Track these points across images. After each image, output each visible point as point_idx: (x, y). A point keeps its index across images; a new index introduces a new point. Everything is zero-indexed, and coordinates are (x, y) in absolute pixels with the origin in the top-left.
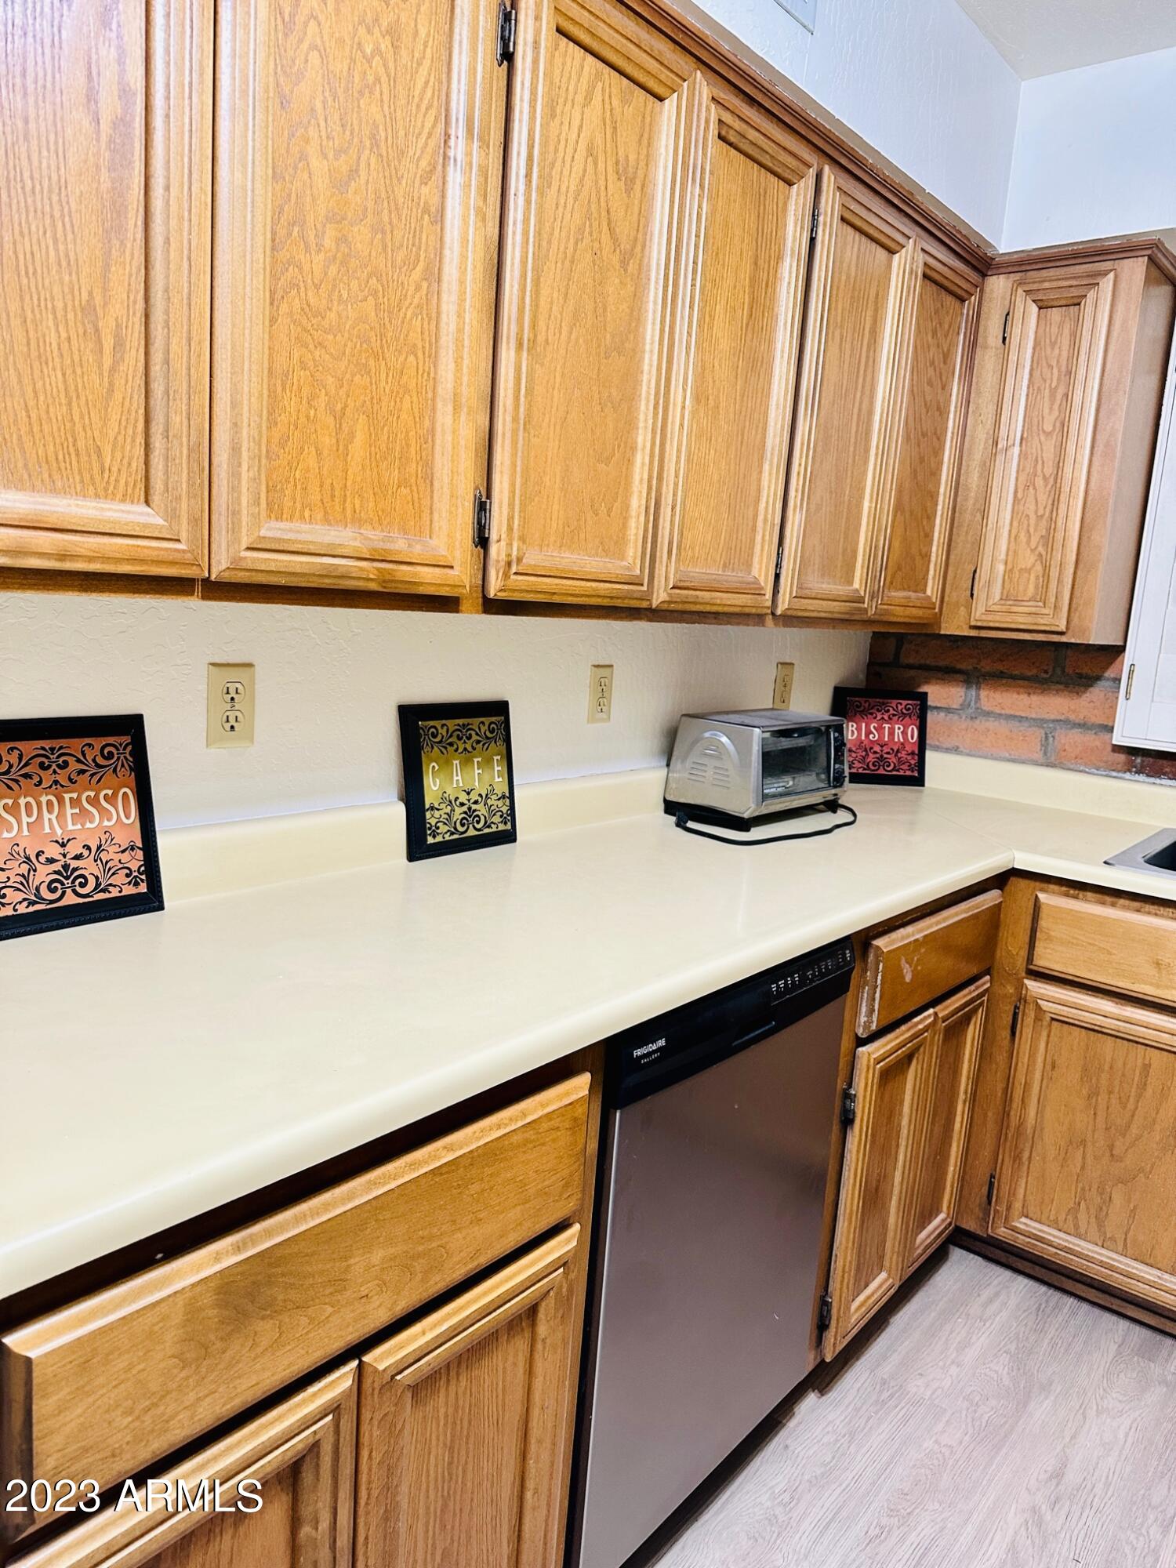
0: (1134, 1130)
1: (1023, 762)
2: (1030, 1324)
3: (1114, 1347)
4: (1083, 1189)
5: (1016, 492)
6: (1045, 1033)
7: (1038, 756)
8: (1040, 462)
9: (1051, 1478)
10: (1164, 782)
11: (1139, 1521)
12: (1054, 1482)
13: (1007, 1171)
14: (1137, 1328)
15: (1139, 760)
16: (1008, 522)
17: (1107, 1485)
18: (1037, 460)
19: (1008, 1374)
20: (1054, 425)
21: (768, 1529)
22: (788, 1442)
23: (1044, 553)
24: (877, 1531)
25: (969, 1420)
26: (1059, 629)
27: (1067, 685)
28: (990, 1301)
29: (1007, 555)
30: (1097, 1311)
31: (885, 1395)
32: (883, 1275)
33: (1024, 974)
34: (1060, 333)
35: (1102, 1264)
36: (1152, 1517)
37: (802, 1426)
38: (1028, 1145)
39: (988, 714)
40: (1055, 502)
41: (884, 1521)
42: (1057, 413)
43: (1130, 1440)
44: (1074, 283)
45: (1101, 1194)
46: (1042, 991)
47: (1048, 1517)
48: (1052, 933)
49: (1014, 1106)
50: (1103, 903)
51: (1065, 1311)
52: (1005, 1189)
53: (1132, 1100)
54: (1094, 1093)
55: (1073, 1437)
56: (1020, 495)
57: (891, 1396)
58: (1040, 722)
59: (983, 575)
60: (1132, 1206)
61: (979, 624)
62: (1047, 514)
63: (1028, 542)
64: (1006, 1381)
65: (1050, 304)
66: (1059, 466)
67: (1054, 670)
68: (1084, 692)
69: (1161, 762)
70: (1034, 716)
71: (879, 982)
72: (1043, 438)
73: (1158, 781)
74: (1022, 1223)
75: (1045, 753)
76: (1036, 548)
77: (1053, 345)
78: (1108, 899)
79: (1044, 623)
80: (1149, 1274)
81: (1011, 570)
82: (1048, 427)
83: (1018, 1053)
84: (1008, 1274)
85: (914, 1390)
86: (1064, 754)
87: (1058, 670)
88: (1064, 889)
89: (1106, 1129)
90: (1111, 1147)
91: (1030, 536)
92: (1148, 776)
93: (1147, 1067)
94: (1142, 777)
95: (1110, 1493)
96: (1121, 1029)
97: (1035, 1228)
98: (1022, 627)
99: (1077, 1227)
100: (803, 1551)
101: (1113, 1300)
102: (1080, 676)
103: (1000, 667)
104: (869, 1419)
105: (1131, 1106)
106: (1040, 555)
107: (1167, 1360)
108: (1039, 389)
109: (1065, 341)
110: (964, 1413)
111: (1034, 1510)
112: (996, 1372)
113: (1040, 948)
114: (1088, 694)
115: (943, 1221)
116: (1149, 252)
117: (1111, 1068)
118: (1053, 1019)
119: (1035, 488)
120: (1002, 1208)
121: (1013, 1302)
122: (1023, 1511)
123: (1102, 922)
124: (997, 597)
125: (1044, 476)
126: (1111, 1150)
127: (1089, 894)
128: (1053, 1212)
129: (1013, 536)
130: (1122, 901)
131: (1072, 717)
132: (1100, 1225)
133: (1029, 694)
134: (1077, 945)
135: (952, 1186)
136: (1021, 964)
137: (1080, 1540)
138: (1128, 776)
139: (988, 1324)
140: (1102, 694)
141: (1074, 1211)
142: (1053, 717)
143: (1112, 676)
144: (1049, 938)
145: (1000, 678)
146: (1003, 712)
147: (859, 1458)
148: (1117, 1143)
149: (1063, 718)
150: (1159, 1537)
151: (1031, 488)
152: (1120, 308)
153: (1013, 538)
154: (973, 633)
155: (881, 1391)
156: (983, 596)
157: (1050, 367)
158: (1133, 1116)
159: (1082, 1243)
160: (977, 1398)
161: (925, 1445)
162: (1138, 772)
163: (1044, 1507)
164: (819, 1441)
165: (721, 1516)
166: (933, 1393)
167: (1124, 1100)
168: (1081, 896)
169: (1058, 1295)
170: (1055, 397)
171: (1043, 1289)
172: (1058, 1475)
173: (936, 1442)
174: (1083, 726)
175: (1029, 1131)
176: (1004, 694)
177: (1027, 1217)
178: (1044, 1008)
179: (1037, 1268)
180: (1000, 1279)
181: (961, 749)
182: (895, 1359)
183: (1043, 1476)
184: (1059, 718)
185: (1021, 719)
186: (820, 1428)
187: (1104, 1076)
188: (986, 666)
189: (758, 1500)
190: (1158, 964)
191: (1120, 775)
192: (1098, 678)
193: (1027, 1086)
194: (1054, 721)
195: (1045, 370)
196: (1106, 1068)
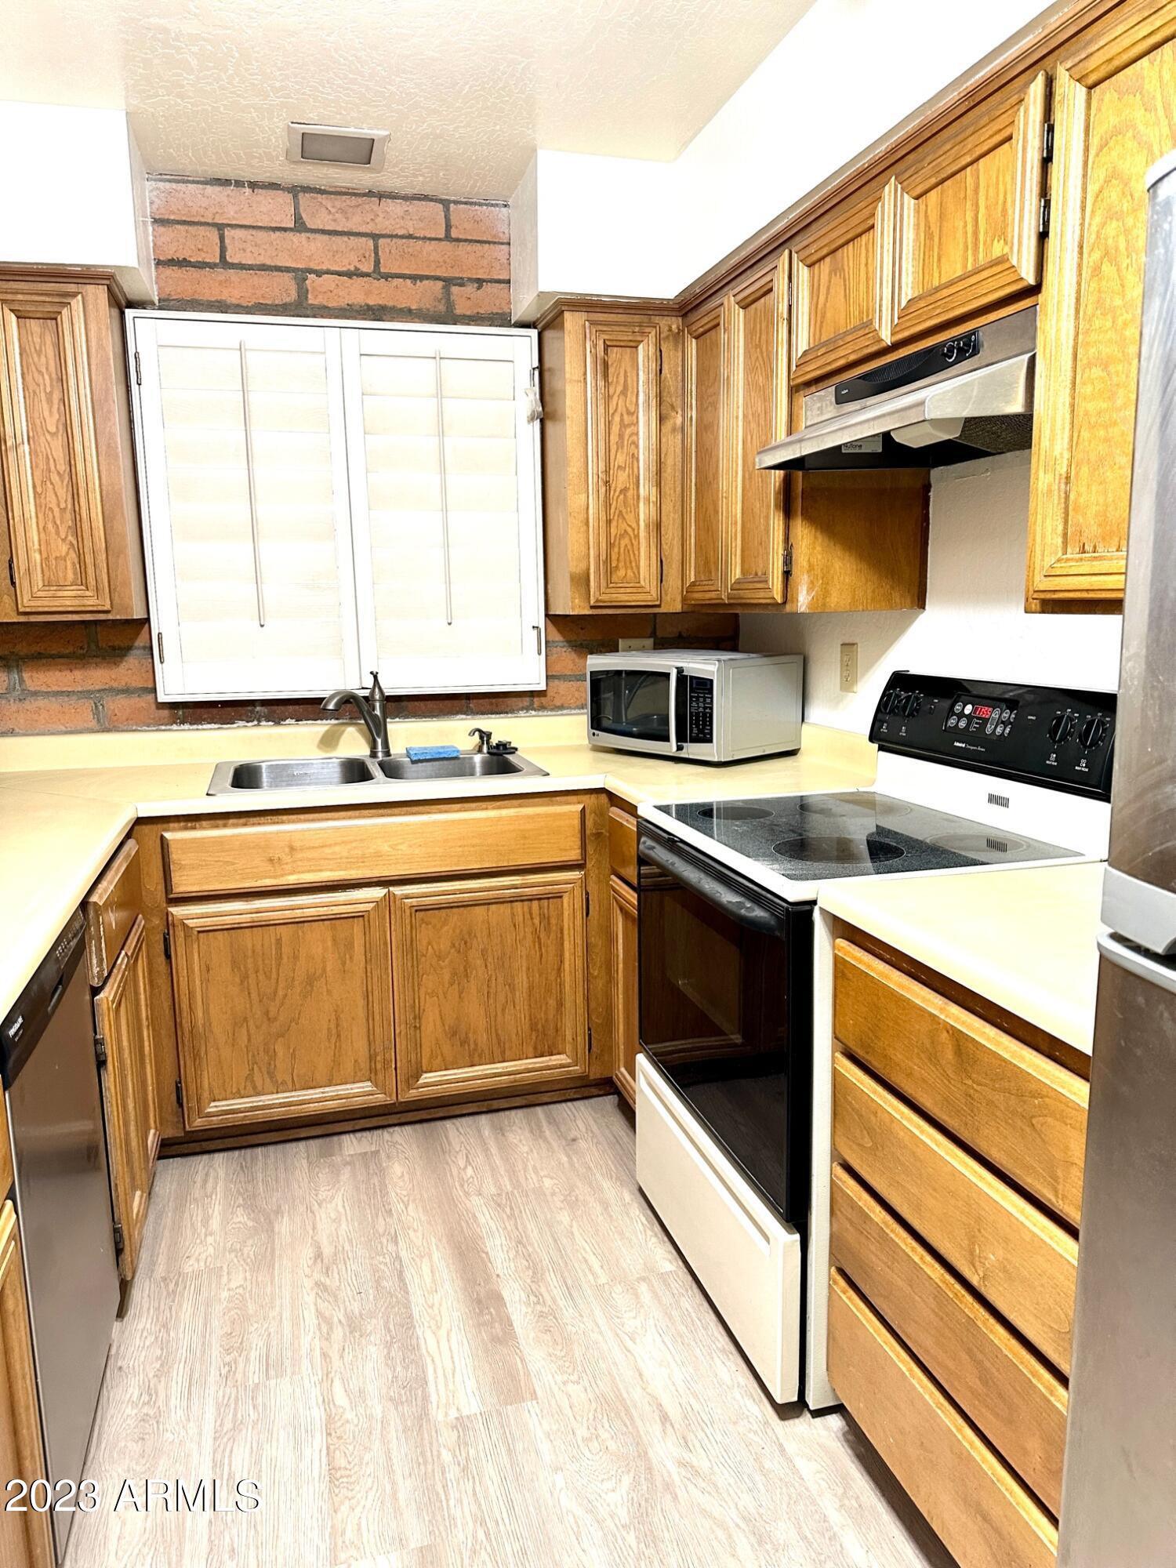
0: (281, 993)
1: (81, 733)
2: (243, 1179)
3: (304, 1162)
4: (253, 1056)
5: (34, 487)
6: (195, 946)
7: (93, 724)
8: (51, 461)
9: (316, 1260)
10: (205, 727)
11: (379, 1248)
12: (319, 1261)
13: (190, 1071)
14: (311, 1142)
15: (180, 713)
16: (33, 514)
17: (350, 1241)
18: (47, 457)
19: (248, 1219)
20: (57, 428)
21: (147, 1426)
22: (119, 1364)
23: (75, 543)
24: (227, 1368)
25: (242, 1262)
26: (105, 608)
27: (104, 658)
28: (205, 1181)
29: (40, 545)
30: (280, 1147)
31: (172, 1286)
32: (138, 1193)
33: (165, 905)
34: (43, 343)
35: (281, 1105)
36: (385, 1241)
37: (122, 1348)
38: (203, 1042)
39: (35, 694)
40: (75, 496)
41: (228, 1359)
42: (57, 416)
43: (347, 1208)
44: (47, 299)
45: (268, 1052)
46: (186, 912)
47: (328, 1282)
48: (183, 863)
49: (185, 1014)
50: (217, 827)
51: (260, 1158)
52: (192, 1087)
53: (274, 970)
54: (245, 978)
55: (314, 1228)
56: (39, 490)
57: (177, 1284)
58: (86, 694)
59: (21, 564)
60: (291, 1051)
61: (28, 610)
62: (70, 506)
63: (58, 533)
64: (250, 1224)
65: (27, 315)
66: (71, 464)
67: (89, 647)
68: (121, 662)
69: (199, 711)
70: (80, 689)
71: (102, 933)
72: (49, 437)
73: (200, 727)
74: (213, 1108)
75: (99, 721)
76: (66, 538)
77: (39, 353)
78: (220, 822)
79: (91, 602)
80: (316, 1094)
81: (47, 559)
82: (53, 429)
83: (177, 969)
84: (205, 1157)
85: (191, 1269)
86: (115, 718)
87: (93, 647)
88: (182, 824)
89: (260, 1001)
90: (267, 1013)
91: (58, 527)
92: (191, 724)
93: (279, 941)
94: (187, 726)
95: (354, 1244)
96: (256, 919)
97: (223, 1106)
98: (70, 609)
99: (255, 1088)
100: (183, 1418)
101: (288, 1132)
102: (114, 648)
103: (35, 648)
104: (171, 1309)
105: (274, 976)
106: (71, 544)
107: (341, 1150)
108: (34, 392)
109: (50, 351)
110: (235, 1260)
111: (317, 1284)
112: (240, 1222)
113: (176, 878)
114: (124, 664)
115: (155, 1134)
116: (107, 282)
117: (254, 952)
118: (199, 932)
119: (52, 483)
120: (194, 1104)
121: (222, 1173)
122: (312, 1289)
123: (220, 841)
124: (40, 584)
125: (59, 473)
126: (267, 1016)
127: (204, 823)
128: (234, 1086)
129: (41, 527)
130: (231, 821)
131: (115, 685)
132: (271, 1075)
133: (71, 671)
134: (206, 865)
135: (154, 1103)
136: (160, 895)
137: (355, 1282)
138: (175, 727)
139: (214, 1197)
140: (136, 662)
141: (250, 1077)
142: (97, 688)
143: (141, 645)
144: (182, 867)
145: (40, 658)
146: (49, 690)
147: (181, 1336)
148: (271, 1009)
149: (107, 687)
150: (395, 1248)
151: (48, 483)
152: (93, 327)
153: (43, 529)
154: (22, 619)
155: (167, 1286)
156: (26, 584)
157: (40, 372)
158: (277, 982)
159: (263, 1098)
160: (238, 1247)
161: (223, 1297)
162: (183, 723)
163: (322, 1279)
164: (143, 1347)
165: (103, 1446)
166: (206, 1262)
167: (268, 974)
168: (197, 825)
169: (249, 1151)
170: (52, 402)
171: (237, 1153)
172: (319, 1256)
173: (229, 1290)
174: (127, 691)
175: (201, 1030)
176: (47, 674)
177: (214, 1101)
178: (191, 926)
179: (226, 1140)
180: (202, 1163)
181: (17, 730)
182: (162, 1260)
183: (310, 1263)
184: (103, 687)
185: (69, 694)
186: (138, 1339)
187: (250, 961)
188: (22, 649)
189: (125, 1415)
190: (271, 860)
191: (168, 727)
192: (129, 648)
193: (191, 995)
194: (99, 691)
195: (36, 375)
196: (250, 953)
